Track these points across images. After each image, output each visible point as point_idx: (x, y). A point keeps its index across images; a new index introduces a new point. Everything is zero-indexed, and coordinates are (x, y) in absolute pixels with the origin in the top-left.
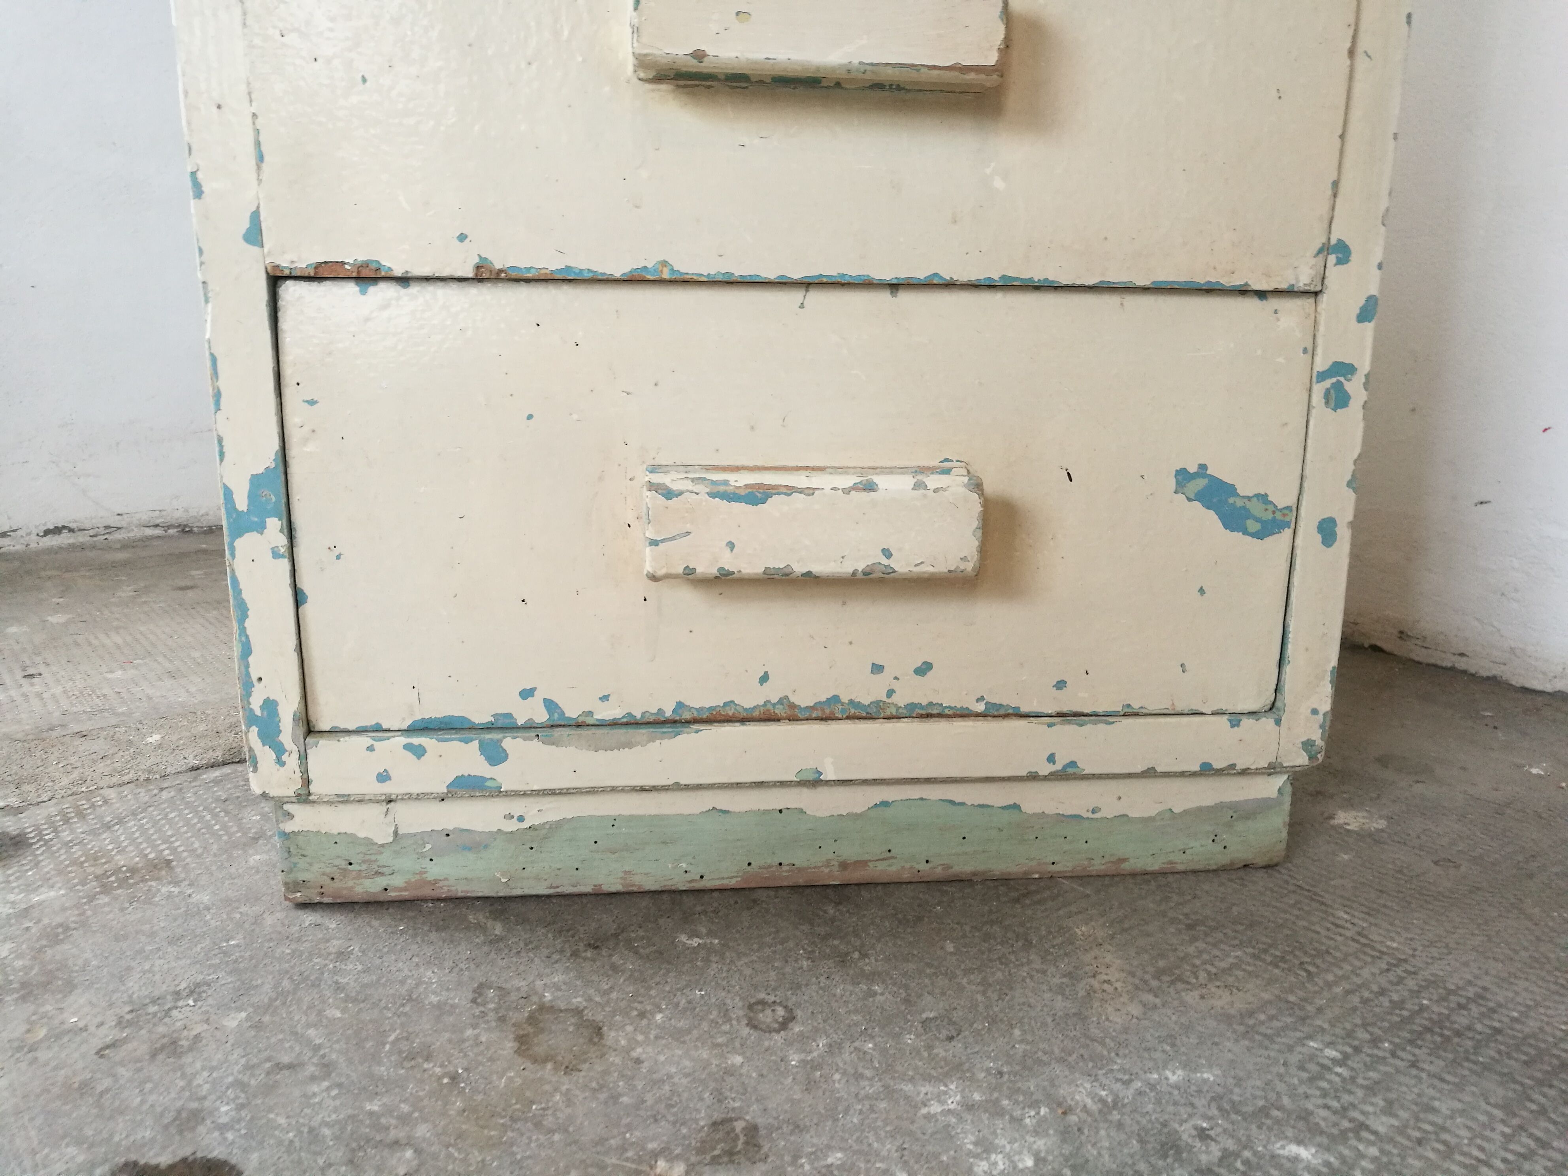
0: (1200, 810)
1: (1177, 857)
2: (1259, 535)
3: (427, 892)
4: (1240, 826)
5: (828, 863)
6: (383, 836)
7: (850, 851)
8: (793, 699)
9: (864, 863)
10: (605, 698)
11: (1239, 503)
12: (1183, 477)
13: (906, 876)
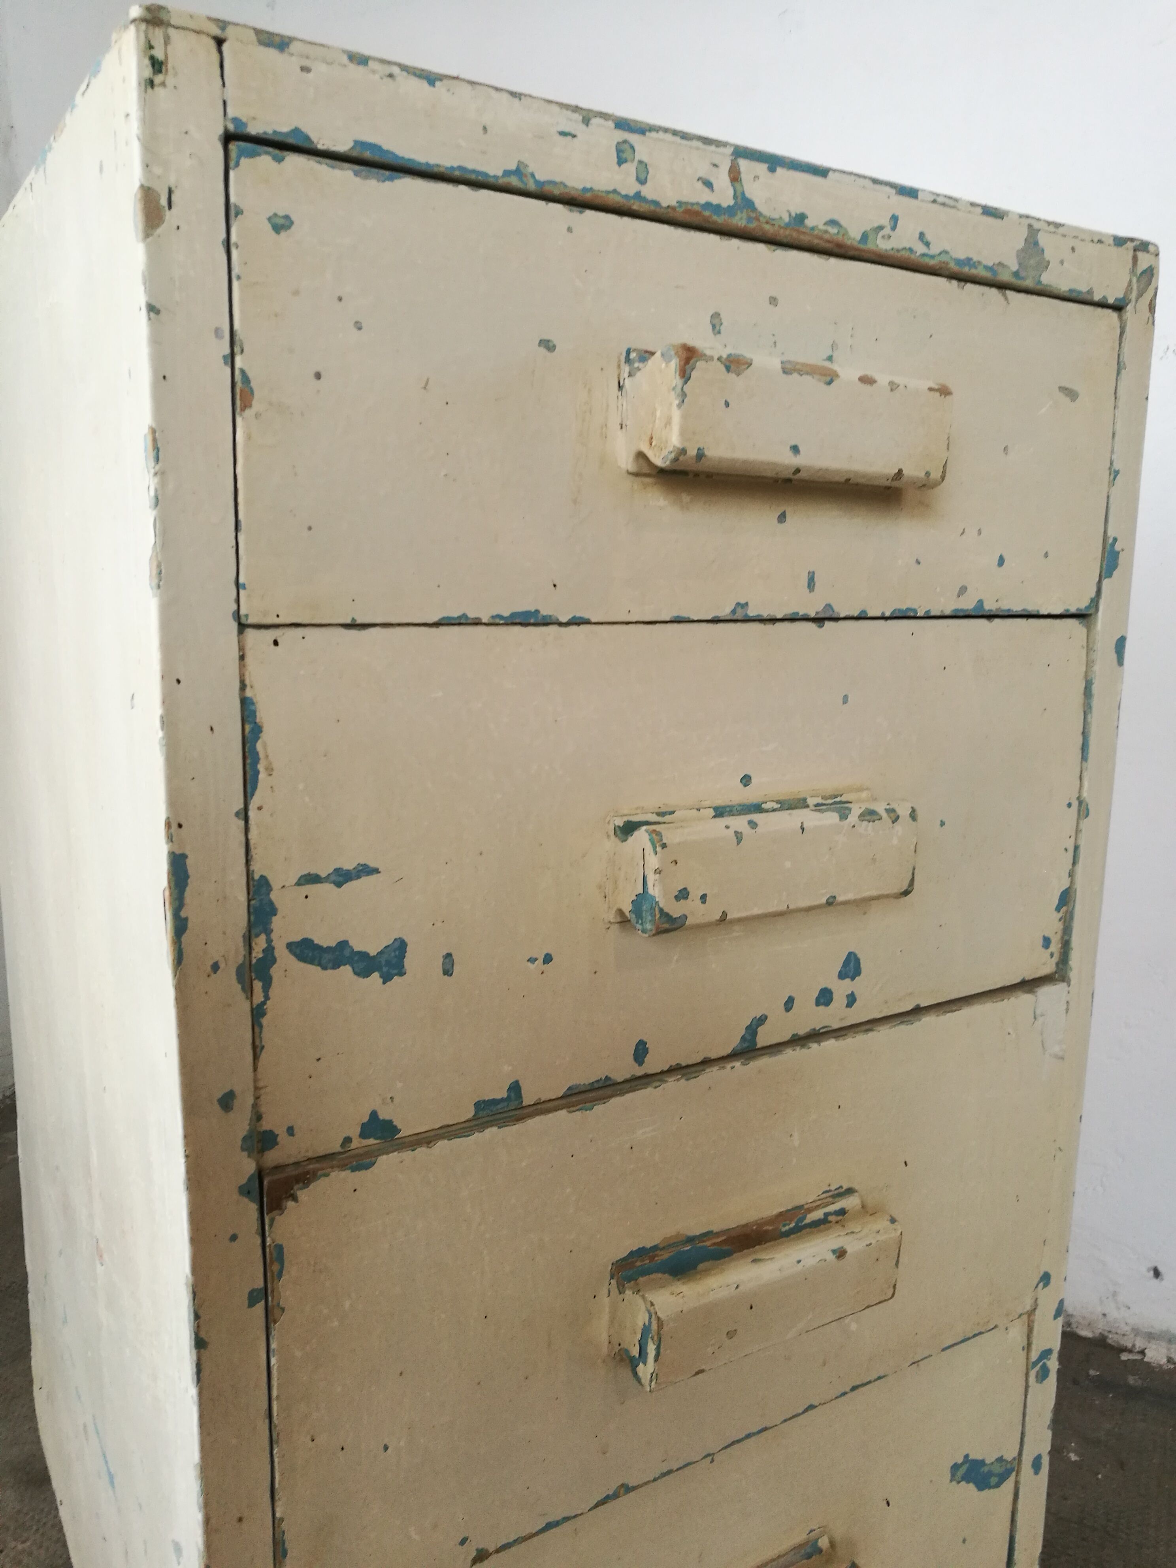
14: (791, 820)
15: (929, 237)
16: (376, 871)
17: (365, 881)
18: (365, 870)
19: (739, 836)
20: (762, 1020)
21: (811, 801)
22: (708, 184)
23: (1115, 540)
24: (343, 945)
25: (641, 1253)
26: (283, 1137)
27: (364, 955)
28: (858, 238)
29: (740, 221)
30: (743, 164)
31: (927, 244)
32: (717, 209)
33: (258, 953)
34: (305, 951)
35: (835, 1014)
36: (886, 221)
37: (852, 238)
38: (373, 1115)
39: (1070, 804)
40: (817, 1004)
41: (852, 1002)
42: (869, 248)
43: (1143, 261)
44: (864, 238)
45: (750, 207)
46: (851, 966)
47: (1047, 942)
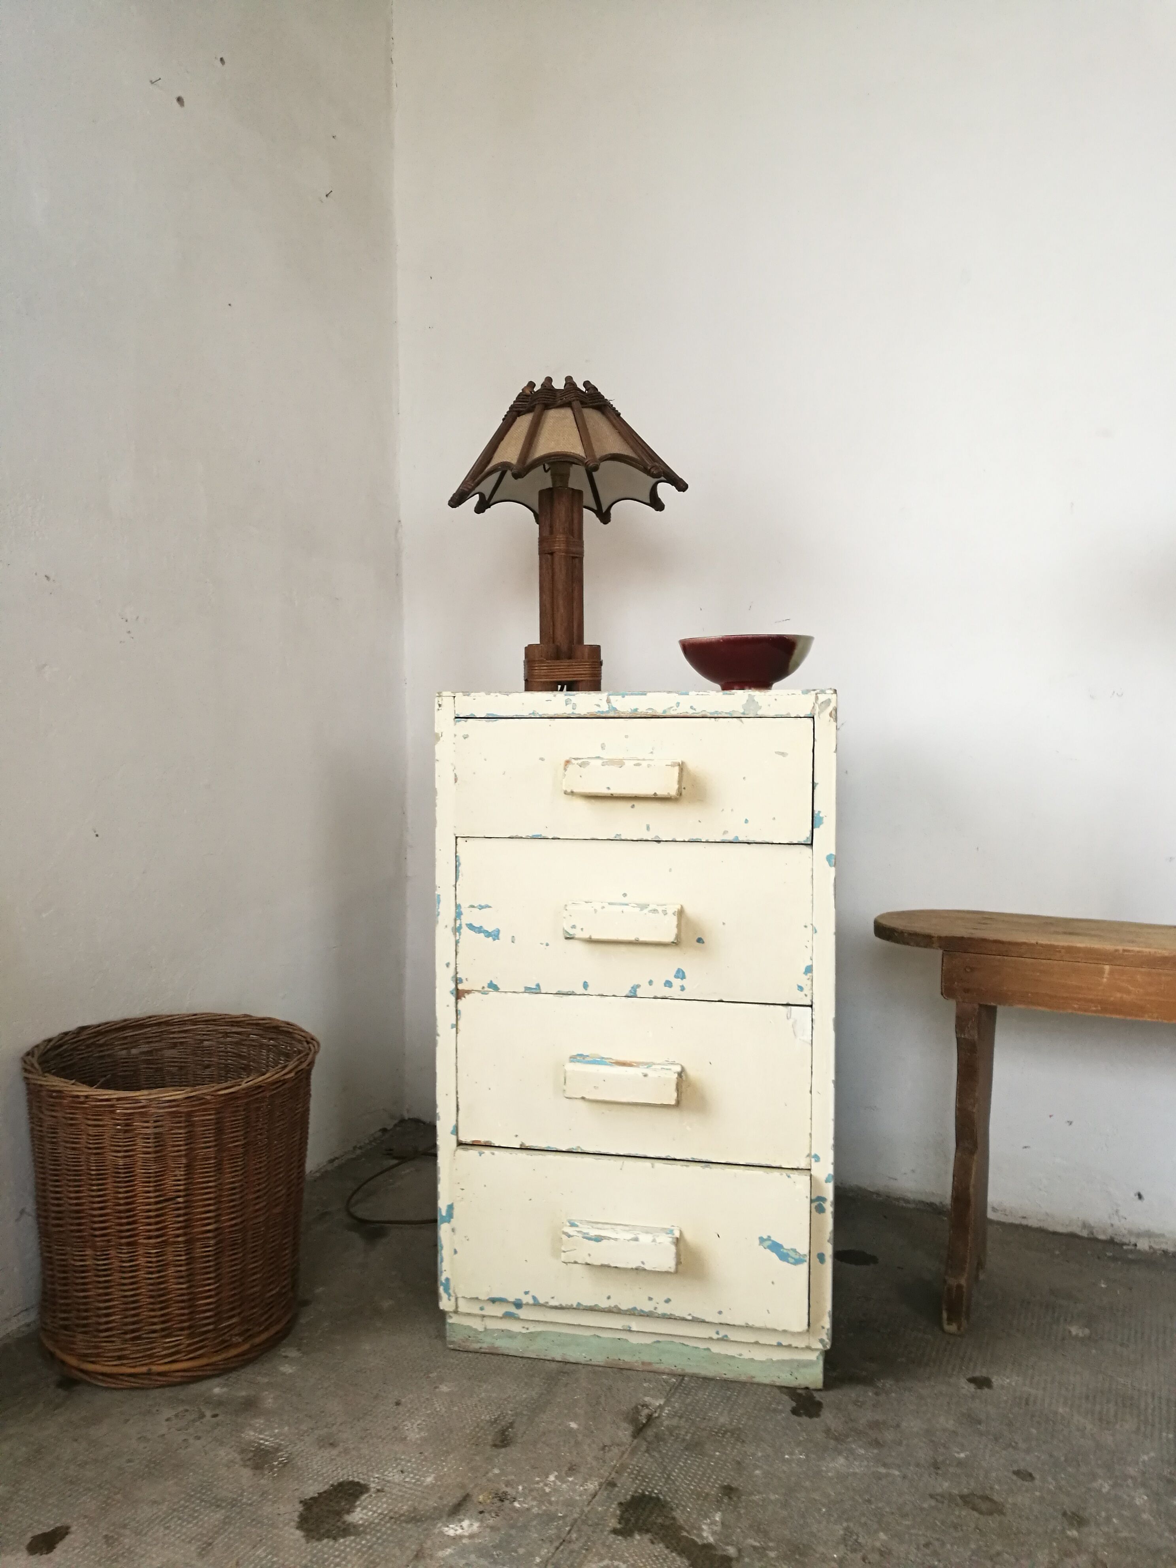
0: (784, 1361)
1: (775, 1379)
2: (795, 1264)
3: (494, 1351)
4: (802, 1370)
5: (637, 1362)
6: (481, 1329)
7: (646, 1359)
8: (619, 1306)
9: (650, 1364)
10: (553, 1298)
11: (785, 1251)
12: (762, 1240)
13: (667, 1371)
14: (619, 908)
15: (694, 707)
16: (490, 907)
17: (488, 909)
18: (487, 906)
19: (596, 911)
20: (638, 986)
22: (598, 706)
23: (819, 812)
24: (481, 927)
25: (581, 1055)
26: (464, 981)
27: (487, 931)
28: (662, 712)
29: (612, 714)
30: (611, 697)
31: (695, 709)
32: (603, 712)
33: (458, 925)
34: (471, 927)
35: (674, 992)
36: (674, 704)
37: (660, 712)
38: (491, 981)
39: (806, 927)
40: (665, 986)
41: (683, 988)
42: (668, 714)
43: (822, 698)
44: (665, 711)
45: (615, 709)
46: (680, 974)
47: (801, 988)
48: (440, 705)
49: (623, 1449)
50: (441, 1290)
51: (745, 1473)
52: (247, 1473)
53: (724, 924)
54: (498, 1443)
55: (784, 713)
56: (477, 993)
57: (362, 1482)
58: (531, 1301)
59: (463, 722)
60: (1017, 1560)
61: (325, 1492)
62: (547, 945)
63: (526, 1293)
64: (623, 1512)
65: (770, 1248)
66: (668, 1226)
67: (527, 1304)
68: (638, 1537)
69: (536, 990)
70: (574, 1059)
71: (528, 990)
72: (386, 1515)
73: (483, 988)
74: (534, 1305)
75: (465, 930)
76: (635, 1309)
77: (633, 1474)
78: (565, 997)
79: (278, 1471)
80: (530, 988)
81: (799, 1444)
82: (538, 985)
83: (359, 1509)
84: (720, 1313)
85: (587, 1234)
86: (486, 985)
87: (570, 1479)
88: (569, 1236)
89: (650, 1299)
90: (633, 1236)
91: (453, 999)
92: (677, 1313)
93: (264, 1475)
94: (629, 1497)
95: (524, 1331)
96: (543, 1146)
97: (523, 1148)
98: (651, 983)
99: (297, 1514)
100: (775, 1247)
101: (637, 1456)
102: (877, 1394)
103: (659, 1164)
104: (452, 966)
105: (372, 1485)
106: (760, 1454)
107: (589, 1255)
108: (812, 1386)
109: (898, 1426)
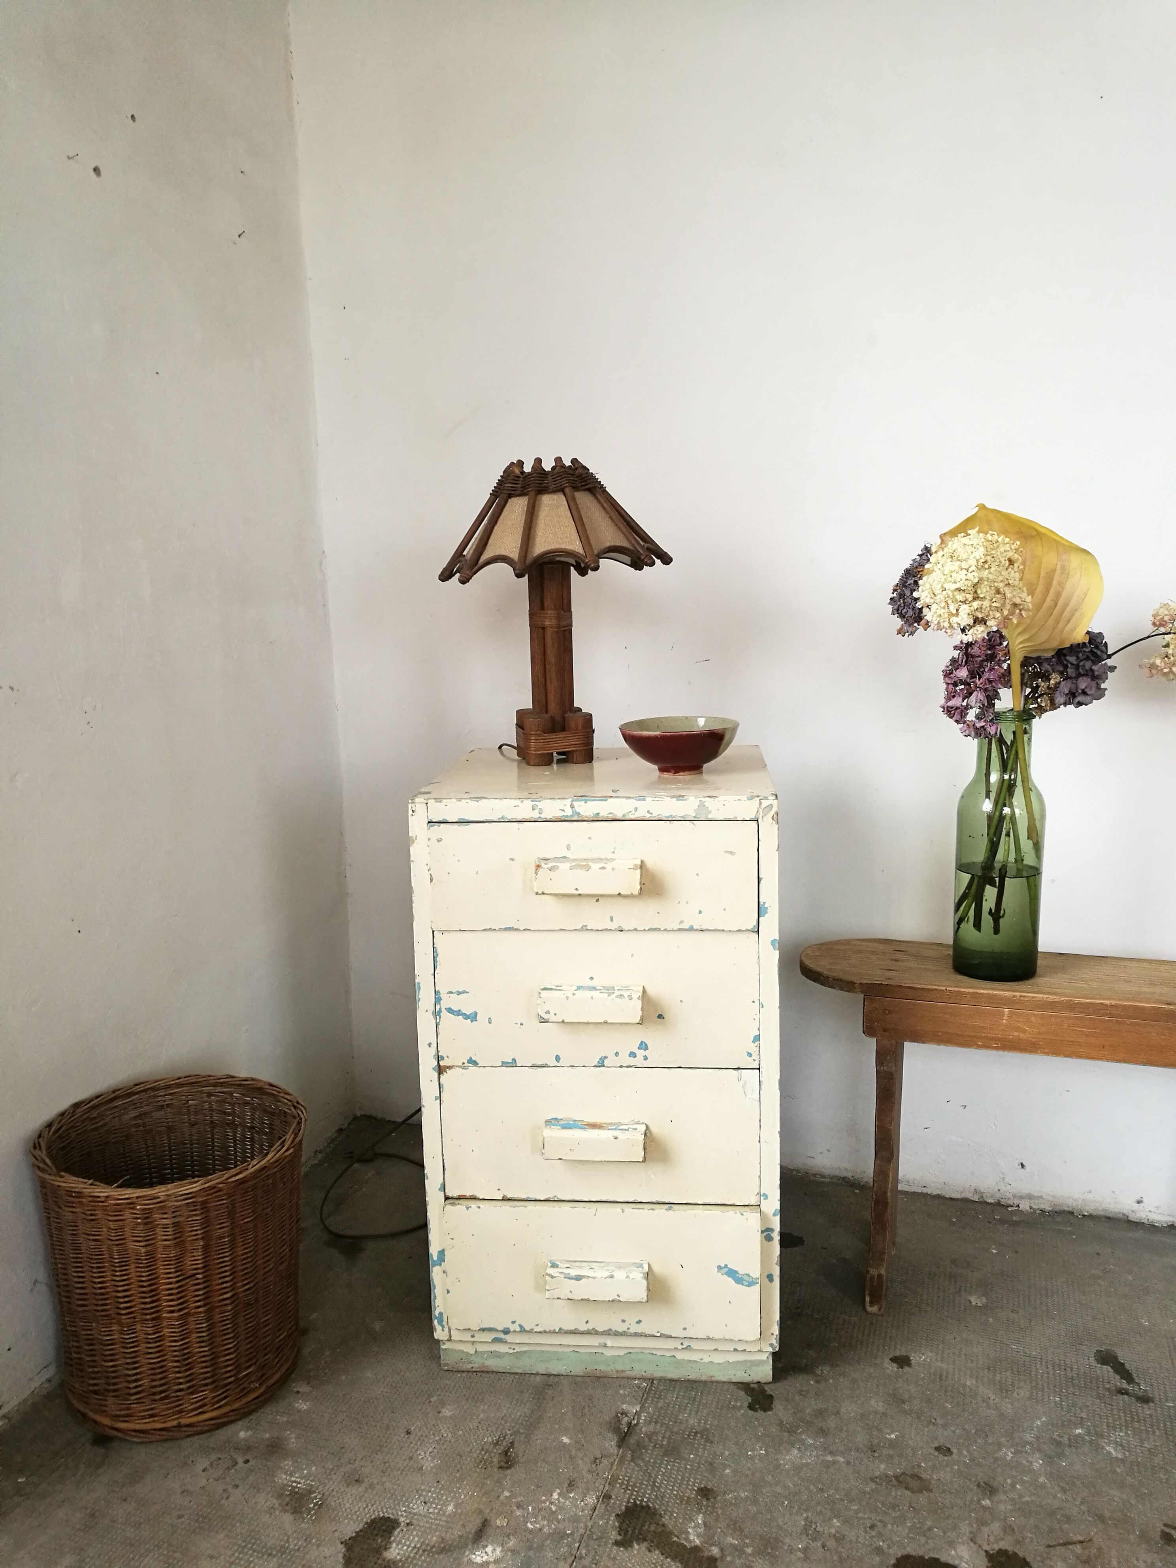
0: (738, 1361)
1: (733, 1377)
2: (748, 1286)
3: (484, 1369)
4: (754, 1368)
5: (611, 1370)
6: (472, 1352)
7: (620, 1367)
8: (596, 1328)
9: (624, 1371)
10: (537, 1325)
11: (740, 1276)
12: (719, 1268)
13: (638, 1376)
14: (589, 994)
15: (651, 811)
16: (467, 993)
17: (465, 994)
18: (465, 992)
19: (567, 998)
20: (606, 1057)
21: (616, 988)
22: (564, 811)
23: (764, 903)
24: (460, 1010)
25: (556, 1119)
26: (446, 1058)
27: (465, 1014)
28: (621, 815)
29: (576, 818)
30: (575, 803)
31: (651, 813)
32: (567, 816)
33: (437, 1010)
34: (449, 1010)
35: (639, 1061)
36: (632, 809)
37: (619, 816)
38: (471, 1058)
39: (753, 1002)
40: (630, 1056)
41: (646, 1058)
42: (627, 818)
43: (765, 803)
44: (624, 815)
45: (578, 814)
46: (643, 1046)
47: (750, 1055)
48: (413, 811)
49: (611, 1460)
50: (436, 1322)
51: (717, 1473)
52: (288, 1518)
53: (681, 1001)
54: (503, 1464)
55: (732, 817)
56: (457, 1068)
57: (392, 1517)
58: (518, 1329)
59: (436, 827)
60: (945, 1533)
61: (361, 1531)
62: (522, 1024)
63: (513, 1322)
64: (621, 1524)
65: (726, 1274)
66: (638, 1261)
67: (515, 1331)
68: (636, 1546)
69: (513, 1064)
70: (548, 1122)
71: (505, 1064)
72: (419, 1549)
73: (463, 1063)
74: (520, 1332)
75: (444, 1013)
76: (610, 1330)
77: (624, 1484)
78: (539, 1069)
79: (315, 1513)
80: (507, 1063)
81: (758, 1439)
82: (514, 1060)
83: (394, 1545)
84: (685, 1329)
85: (569, 1274)
86: (466, 1062)
87: (572, 1495)
88: (552, 1277)
89: (623, 1321)
90: (608, 1274)
91: (436, 1074)
92: (648, 1332)
93: (304, 1519)
94: (623, 1508)
95: (511, 1351)
96: (524, 1197)
97: (505, 1199)
98: (617, 1054)
99: (341, 1556)
100: (732, 1273)
101: (625, 1466)
102: (817, 1382)
103: (628, 1208)
104: (434, 1046)
105: (402, 1519)
106: (727, 1453)
107: (571, 1292)
108: (763, 1381)
109: (838, 1413)
